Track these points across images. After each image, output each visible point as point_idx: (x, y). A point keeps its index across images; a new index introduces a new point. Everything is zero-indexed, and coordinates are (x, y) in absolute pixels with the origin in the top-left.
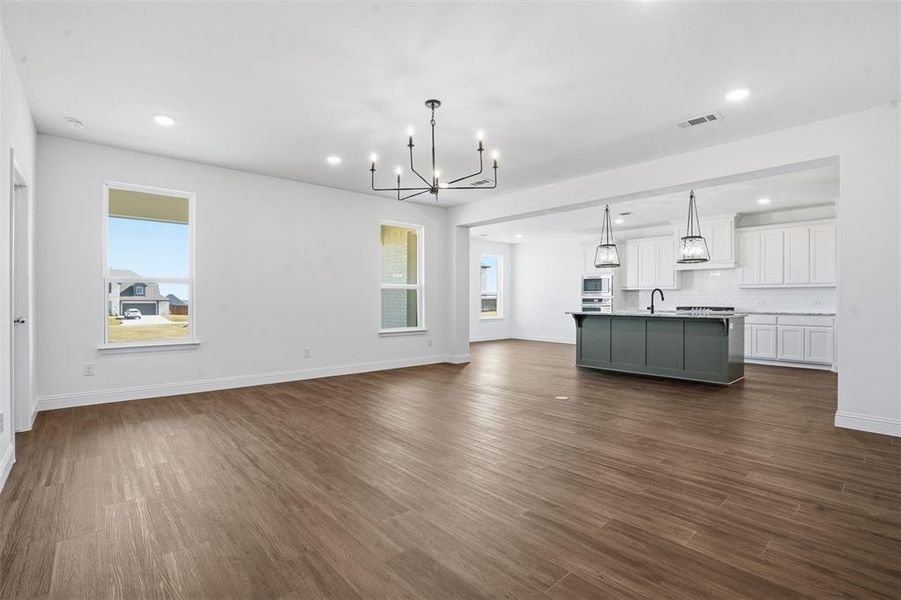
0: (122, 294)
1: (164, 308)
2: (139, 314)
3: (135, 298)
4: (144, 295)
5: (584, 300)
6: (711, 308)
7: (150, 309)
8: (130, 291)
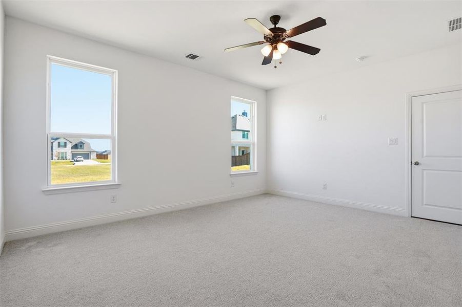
0: (72, 148)
1: (93, 156)
2: (82, 159)
3: (78, 150)
4: (83, 149)
7: (87, 156)
8: (75, 147)
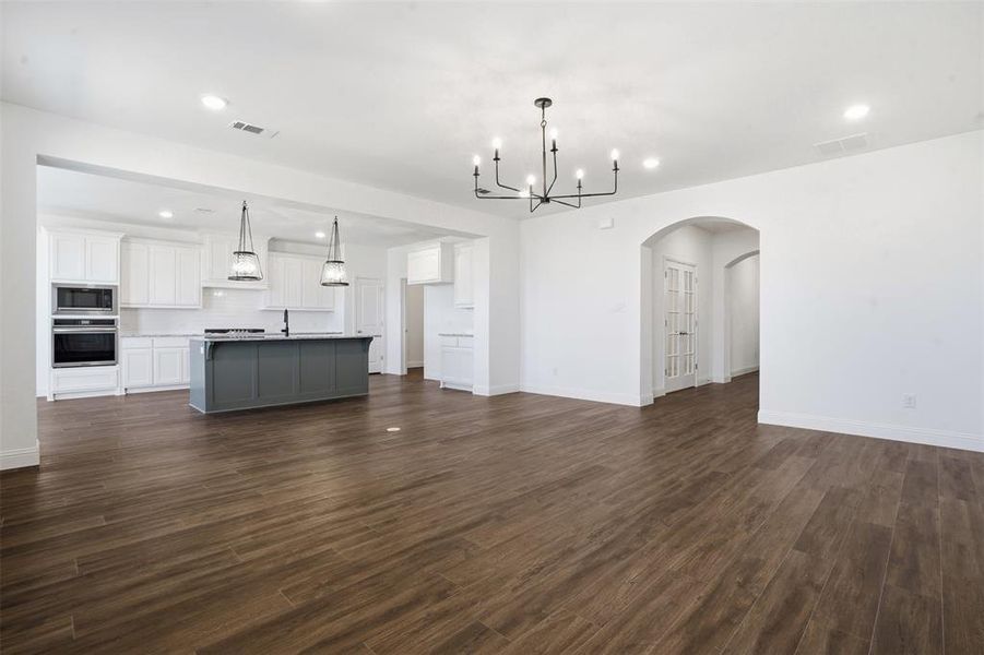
5: (57, 323)
6: (249, 331)
